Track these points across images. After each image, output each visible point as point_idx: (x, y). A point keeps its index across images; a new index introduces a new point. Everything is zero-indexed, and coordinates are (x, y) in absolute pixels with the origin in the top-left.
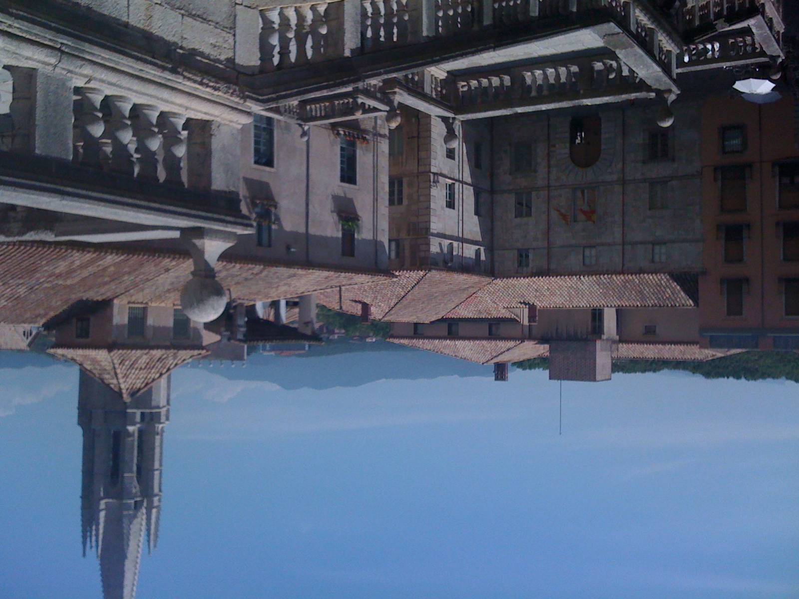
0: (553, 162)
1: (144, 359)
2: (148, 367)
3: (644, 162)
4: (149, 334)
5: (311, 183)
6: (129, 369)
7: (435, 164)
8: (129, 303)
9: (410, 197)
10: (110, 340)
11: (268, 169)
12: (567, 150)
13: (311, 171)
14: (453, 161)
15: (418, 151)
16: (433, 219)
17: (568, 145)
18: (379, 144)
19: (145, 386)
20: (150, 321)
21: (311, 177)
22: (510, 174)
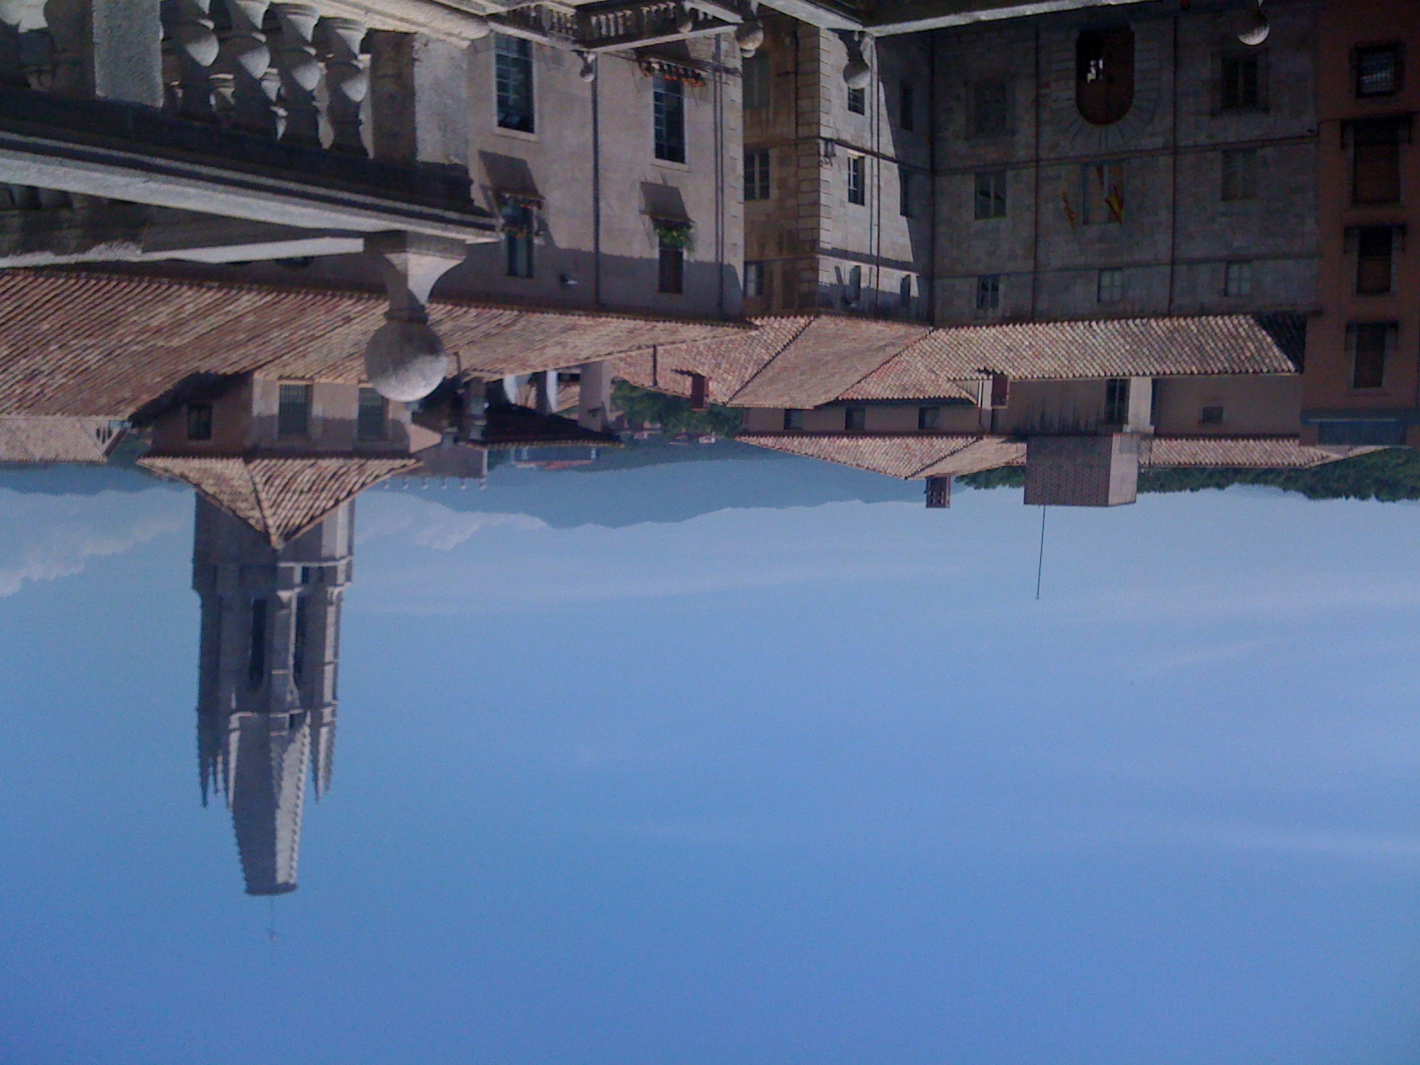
0: (1045, 116)
1: (308, 475)
2: (314, 488)
3: (1213, 114)
4: (316, 431)
5: (601, 162)
6: (281, 492)
7: (828, 122)
8: (281, 378)
9: (782, 185)
10: (248, 443)
11: (523, 135)
12: (1072, 93)
13: (602, 138)
14: (861, 116)
15: (797, 98)
16: (824, 223)
17: (1072, 83)
18: (724, 86)
19: (308, 523)
20: (318, 409)
21: (602, 149)
22: (967, 139)
